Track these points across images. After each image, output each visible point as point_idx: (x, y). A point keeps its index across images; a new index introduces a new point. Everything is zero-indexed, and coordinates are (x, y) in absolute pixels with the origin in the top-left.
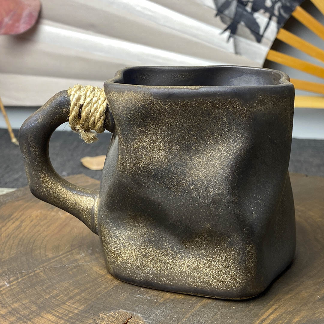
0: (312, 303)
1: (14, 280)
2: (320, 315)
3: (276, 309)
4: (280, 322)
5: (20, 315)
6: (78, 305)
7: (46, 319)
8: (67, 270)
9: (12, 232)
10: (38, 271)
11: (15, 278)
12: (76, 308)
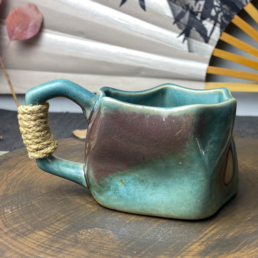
0: (243, 222)
1: (16, 209)
2: (250, 231)
3: (215, 227)
4: (218, 235)
5: (19, 232)
6: (64, 225)
7: (38, 234)
8: (56, 201)
9: (16, 177)
10: (34, 203)
11: (16, 207)
12: (62, 227)
